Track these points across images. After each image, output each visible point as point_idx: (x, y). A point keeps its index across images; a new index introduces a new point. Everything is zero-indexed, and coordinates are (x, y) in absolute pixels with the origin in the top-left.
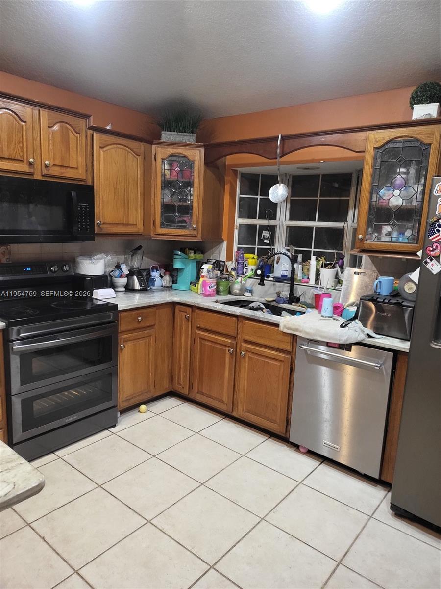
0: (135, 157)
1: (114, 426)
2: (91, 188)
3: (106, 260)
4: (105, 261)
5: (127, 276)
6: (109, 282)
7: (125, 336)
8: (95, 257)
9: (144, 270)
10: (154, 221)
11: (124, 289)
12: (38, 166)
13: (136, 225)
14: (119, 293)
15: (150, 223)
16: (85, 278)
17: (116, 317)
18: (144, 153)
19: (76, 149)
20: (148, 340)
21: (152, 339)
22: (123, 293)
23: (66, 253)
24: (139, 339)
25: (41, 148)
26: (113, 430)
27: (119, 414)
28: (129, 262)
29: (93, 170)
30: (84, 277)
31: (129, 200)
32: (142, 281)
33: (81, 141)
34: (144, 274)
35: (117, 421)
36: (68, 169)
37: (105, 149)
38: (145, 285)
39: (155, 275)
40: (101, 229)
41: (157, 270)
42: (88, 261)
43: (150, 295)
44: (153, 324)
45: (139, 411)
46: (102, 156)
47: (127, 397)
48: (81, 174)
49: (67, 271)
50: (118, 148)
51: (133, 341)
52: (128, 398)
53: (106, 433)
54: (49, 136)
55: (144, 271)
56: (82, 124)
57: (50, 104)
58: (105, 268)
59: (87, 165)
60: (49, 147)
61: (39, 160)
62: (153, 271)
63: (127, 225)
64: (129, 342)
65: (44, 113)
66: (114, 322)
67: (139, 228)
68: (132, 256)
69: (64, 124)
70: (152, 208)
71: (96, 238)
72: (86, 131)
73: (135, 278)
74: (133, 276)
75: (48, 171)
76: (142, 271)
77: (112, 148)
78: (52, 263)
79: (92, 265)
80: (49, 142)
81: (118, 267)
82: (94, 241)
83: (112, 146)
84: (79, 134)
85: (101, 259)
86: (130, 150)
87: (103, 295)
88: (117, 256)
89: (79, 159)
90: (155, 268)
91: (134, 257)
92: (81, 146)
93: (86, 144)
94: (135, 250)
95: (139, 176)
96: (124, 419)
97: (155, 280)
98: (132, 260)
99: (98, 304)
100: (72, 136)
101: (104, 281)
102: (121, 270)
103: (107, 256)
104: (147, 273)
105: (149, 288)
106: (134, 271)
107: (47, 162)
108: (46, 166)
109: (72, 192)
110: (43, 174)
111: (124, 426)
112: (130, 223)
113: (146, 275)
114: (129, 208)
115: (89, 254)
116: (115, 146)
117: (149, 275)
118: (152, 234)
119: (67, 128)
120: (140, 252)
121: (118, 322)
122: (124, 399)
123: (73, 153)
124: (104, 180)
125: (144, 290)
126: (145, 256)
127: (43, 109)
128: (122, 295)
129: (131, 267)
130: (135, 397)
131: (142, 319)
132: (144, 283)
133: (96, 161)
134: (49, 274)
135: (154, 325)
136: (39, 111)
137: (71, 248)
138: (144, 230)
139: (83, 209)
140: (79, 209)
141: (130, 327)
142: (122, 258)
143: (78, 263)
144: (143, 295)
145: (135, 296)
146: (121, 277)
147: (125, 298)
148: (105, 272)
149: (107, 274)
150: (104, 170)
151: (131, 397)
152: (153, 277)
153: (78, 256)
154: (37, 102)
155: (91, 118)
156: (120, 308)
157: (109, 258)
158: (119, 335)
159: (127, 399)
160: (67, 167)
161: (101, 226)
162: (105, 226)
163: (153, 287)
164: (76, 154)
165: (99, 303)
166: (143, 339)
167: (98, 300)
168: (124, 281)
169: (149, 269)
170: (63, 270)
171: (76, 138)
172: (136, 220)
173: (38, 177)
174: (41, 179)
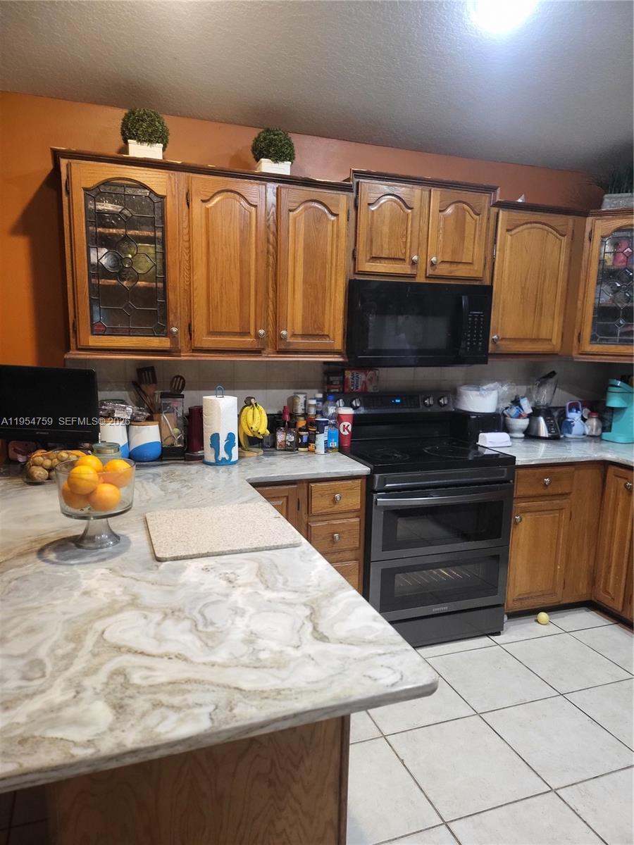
0: (557, 238)
1: (498, 634)
2: (489, 290)
3: (501, 391)
4: (498, 392)
5: (529, 416)
6: (502, 423)
7: (523, 504)
8: (485, 387)
9: (556, 408)
10: (580, 334)
11: (523, 435)
12: (422, 266)
13: (551, 340)
14: (517, 440)
15: (573, 338)
16: (469, 416)
17: (512, 476)
18: (573, 231)
19: (472, 237)
20: (558, 515)
21: (565, 515)
22: (520, 441)
23: (445, 380)
24: (544, 511)
25: (428, 241)
26: (496, 638)
27: (506, 618)
28: (534, 396)
29: (494, 264)
30: (468, 414)
31: (542, 304)
32: (552, 425)
33: (482, 224)
34: (556, 414)
35: (503, 627)
36: (460, 266)
37: (513, 232)
38: (557, 431)
39: (574, 416)
40: (498, 346)
41: (578, 410)
42: (475, 393)
43: (565, 446)
44: (567, 492)
45: (537, 621)
46: (508, 243)
47: (519, 595)
48: (476, 271)
49: (445, 405)
50: (534, 228)
51: (533, 514)
52: (521, 597)
53: (485, 641)
54: (439, 223)
55: (556, 410)
56: (484, 200)
57: (445, 179)
58: (498, 403)
59: (485, 258)
60: (438, 237)
61: (425, 257)
62: (570, 410)
63: (537, 340)
64: (528, 514)
65: (436, 193)
66: (508, 482)
67: (556, 343)
68: (539, 386)
69: (460, 205)
70: (579, 314)
71: (489, 360)
72: (489, 210)
73: (541, 420)
74: (538, 416)
75: (434, 270)
76: (552, 410)
77: (524, 229)
78: (427, 393)
79: (481, 399)
80: (438, 231)
81: (516, 402)
82: (487, 363)
83: (525, 226)
84: (478, 215)
85: (493, 390)
86: (550, 229)
87: (492, 441)
88: (516, 387)
89: (476, 250)
90: (574, 407)
91: (541, 388)
92: (481, 231)
93: (488, 228)
94: (544, 377)
95: (562, 268)
96: (512, 627)
97: (573, 425)
98: (538, 392)
99: (485, 453)
100: (469, 219)
101: (495, 422)
102: (521, 407)
103: (502, 386)
104: (559, 413)
105: (562, 436)
106: (541, 410)
107: (434, 259)
108: (432, 264)
109: (463, 297)
110: (427, 275)
111: (514, 638)
112: (541, 337)
113: (559, 417)
114: (541, 316)
115: (476, 383)
116: (529, 226)
117: (563, 415)
118: (575, 354)
119: (464, 210)
120: (552, 380)
121: (514, 482)
122: (515, 597)
123: (468, 242)
124: (509, 275)
125: (554, 438)
126: (559, 388)
127: (435, 189)
128: (519, 444)
129: (536, 403)
130: (532, 598)
131: (550, 483)
132: (555, 427)
133: (499, 250)
134: (422, 409)
135: (570, 493)
136: (430, 191)
137: (453, 373)
138: (562, 347)
139: (476, 319)
140: (470, 319)
141: (531, 493)
142: (523, 389)
143: (460, 395)
144: (553, 446)
145: (539, 446)
146: (519, 416)
147: (525, 448)
148: (497, 409)
149: (500, 412)
150: (510, 262)
151: (526, 596)
152: (569, 420)
153: (461, 386)
154: (428, 180)
155: (498, 191)
156: (518, 463)
157: (505, 388)
158: (514, 501)
159: (520, 599)
160: (460, 263)
161: (498, 343)
162: (503, 342)
163: (568, 435)
164: (472, 244)
165: (487, 452)
166: (551, 512)
167: (487, 448)
168: (524, 423)
169: (565, 407)
170: (440, 404)
171: (473, 221)
172: (551, 331)
173: (421, 279)
174: (425, 282)
